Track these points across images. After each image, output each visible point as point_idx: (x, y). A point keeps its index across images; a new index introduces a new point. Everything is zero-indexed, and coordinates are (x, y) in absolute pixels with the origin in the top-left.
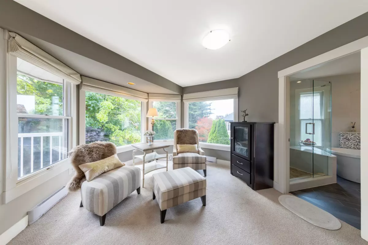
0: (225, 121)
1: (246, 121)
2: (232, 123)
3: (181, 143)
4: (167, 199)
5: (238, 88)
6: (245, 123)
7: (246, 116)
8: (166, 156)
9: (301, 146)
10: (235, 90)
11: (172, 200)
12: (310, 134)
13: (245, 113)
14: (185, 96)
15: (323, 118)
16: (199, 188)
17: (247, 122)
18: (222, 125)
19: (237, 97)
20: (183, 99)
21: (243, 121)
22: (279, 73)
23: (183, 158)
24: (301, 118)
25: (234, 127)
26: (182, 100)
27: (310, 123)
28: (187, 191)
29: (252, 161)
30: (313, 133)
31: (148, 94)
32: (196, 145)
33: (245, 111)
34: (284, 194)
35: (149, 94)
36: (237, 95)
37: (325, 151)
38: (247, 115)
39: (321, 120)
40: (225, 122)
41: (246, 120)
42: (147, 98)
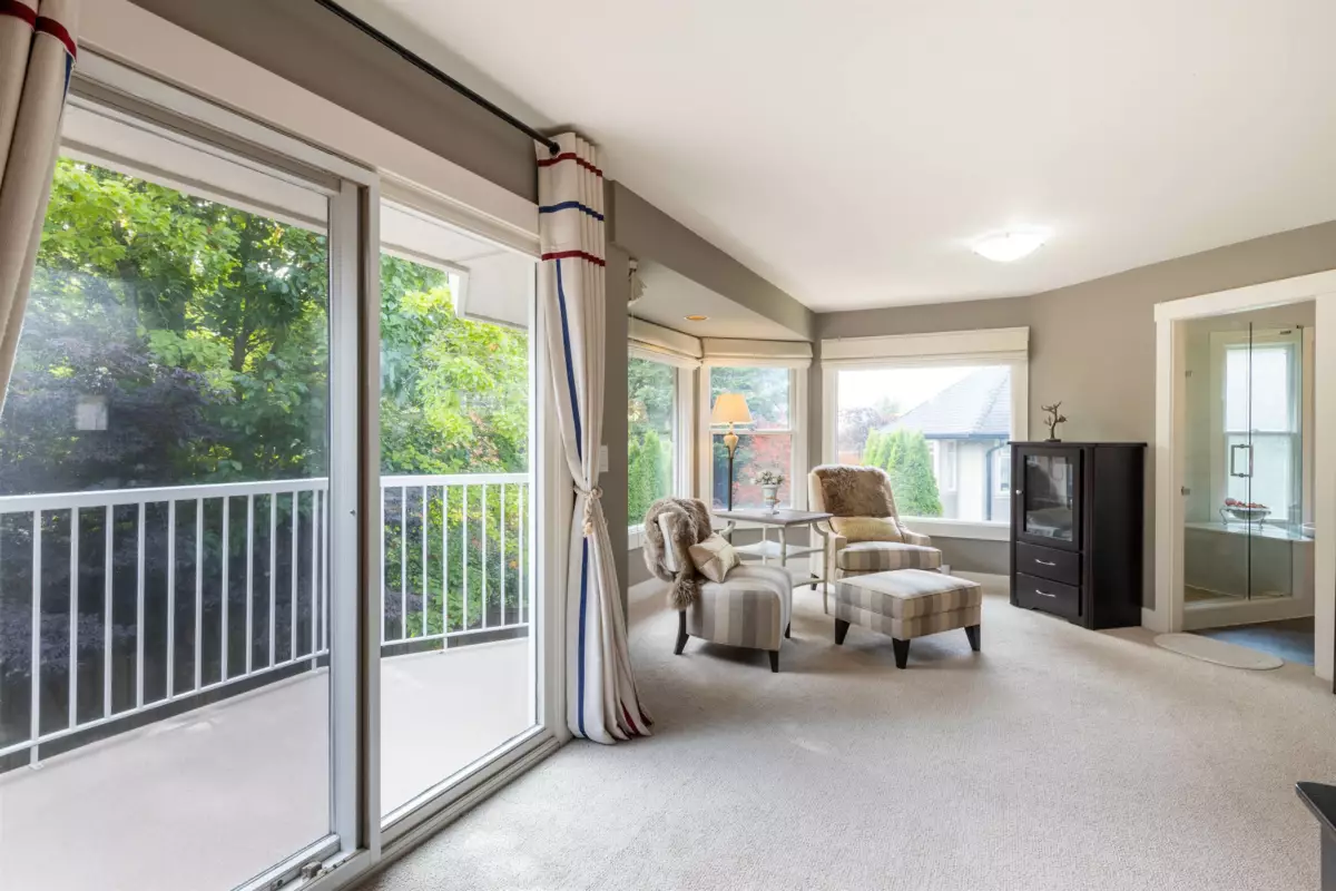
0: (928, 437)
1: (1059, 441)
2: (1016, 447)
3: (842, 512)
4: (912, 615)
5: (1027, 328)
6: (1054, 448)
7: (1058, 424)
8: (822, 547)
9: (1226, 521)
10: (1019, 337)
11: (919, 621)
12: (1242, 475)
13: (1055, 413)
14: (829, 347)
15: (1295, 430)
16: (969, 605)
17: (1063, 441)
18: (910, 457)
19: (1026, 359)
20: (823, 356)
21: (1049, 438)
22: (1157, 307)
23: (874, 554)
24: (1229, 429)
25: (1026, 458)
26: (816, 359)
27: (1242, 446)
28: (946, 605)
29: (1084, 552)
30: (1250, 476)
31: (699, 338)
32: (891, 520)
33: (1056, 407)
34: (1169, 632)
35: (704, 340)
36: (1025, 354)
37: (1296, 531)
38: (1062, 420)
39: (1289, 434)
40: (927, 442)
41: (1057, 437)
42: (699, 356)
